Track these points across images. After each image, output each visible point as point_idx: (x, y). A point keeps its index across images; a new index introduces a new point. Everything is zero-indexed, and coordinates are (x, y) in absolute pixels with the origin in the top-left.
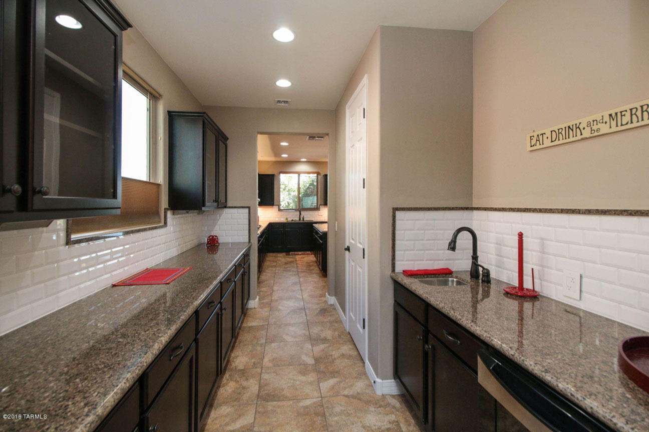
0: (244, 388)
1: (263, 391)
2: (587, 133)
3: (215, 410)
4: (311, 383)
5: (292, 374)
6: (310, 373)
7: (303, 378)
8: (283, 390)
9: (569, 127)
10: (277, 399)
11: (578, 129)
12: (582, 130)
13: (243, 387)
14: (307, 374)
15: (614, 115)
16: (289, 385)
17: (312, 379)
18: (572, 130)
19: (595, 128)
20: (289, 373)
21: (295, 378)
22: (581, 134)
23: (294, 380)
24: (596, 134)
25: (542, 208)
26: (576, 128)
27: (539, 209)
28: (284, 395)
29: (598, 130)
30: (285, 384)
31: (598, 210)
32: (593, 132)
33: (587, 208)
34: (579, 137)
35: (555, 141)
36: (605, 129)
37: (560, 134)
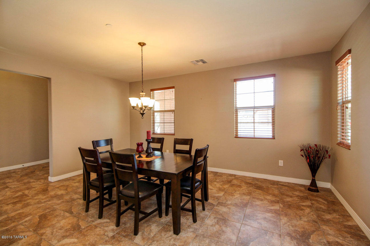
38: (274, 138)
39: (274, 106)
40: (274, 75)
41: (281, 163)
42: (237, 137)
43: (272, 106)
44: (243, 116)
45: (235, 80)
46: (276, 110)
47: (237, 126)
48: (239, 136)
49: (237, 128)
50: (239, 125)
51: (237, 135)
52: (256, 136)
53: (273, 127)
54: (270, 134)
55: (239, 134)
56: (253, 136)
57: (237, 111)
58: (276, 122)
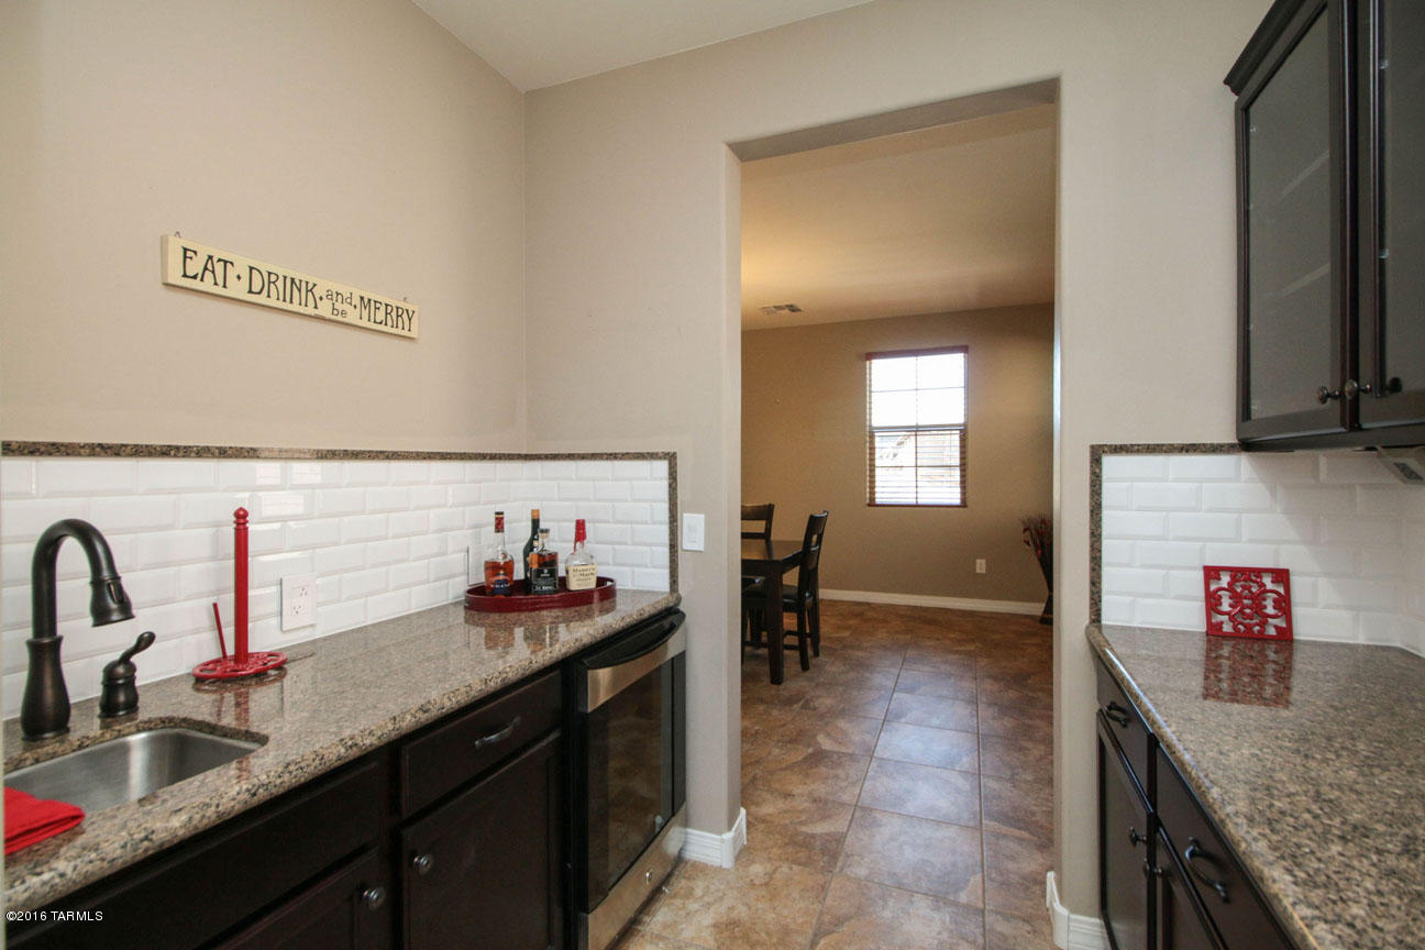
2: (325, 309)
9: (293, 280)
11: (310, 294)
12: (318, 300)
15: (366, 301)
18: (299, 290)
19: (338, 306)
22: (316, 307)
24: (339, 318)
25: (228, 445)
26: (307, 291)
27: (217, 448)
29: (343, 313)
31: (346, 451)
32: (335, 312)
33: (330, 448)
34: (310, 310)
35: (259, 293)
36: (352, 316)
37: (272, 285)
38: (964, 504)
39: (965, 425)
40: (964, 349)
41: (981, 566)
42: (872, 504)
43: (960, 425)
45: (870, 356)
46: (970, 435)
47: (872, 476)
48: (878, 501)
49: (872, 482)
50: (878, 472)
51: (872, 498)
52: (921, 501)
53: (963, 476)
54: (954, 497)
55: (877, 495)
56: (913, 501)
57: (872, 437)
58: (970, 465)
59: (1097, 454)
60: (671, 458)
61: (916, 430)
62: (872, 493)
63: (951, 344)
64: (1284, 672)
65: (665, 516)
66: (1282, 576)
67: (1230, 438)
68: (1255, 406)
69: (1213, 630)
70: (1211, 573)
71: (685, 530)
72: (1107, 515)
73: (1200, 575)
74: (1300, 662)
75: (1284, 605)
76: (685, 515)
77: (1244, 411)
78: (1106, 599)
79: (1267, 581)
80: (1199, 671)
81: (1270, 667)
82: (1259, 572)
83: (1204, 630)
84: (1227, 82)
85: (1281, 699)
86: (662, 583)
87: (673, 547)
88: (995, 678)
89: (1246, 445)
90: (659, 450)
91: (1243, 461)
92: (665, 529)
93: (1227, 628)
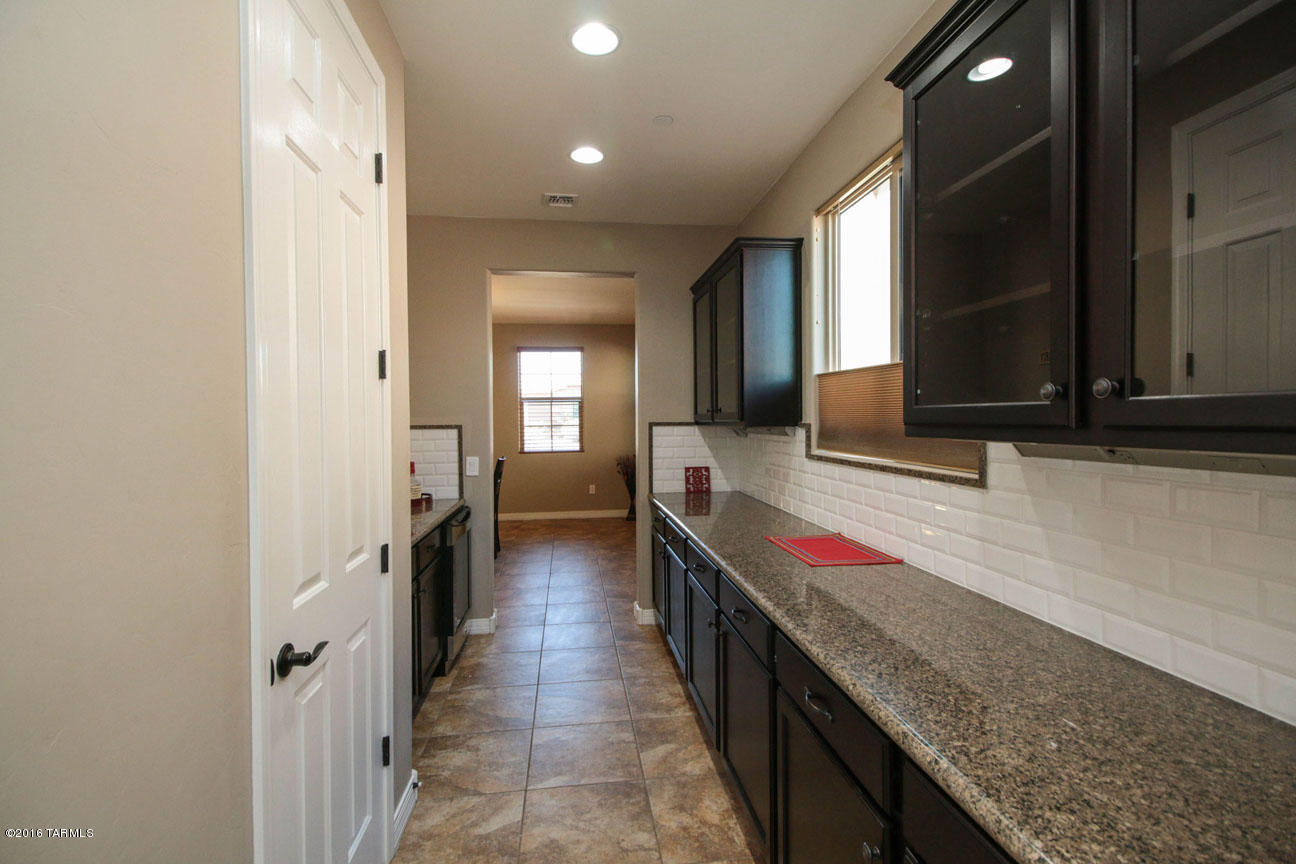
0: (682, 809)
1: (640, 802)
3: (709, 768)
4: (539, 819)
5: (583, 847)
6: (536, 848)
7: (557, 833)
8: (600, 805)
10: (610, 786)
13: (685, 811)
14: (546, 846)
16: (588, 816)
17: (536, 831)
20: (589, 849)
21: (574, 835)
23: (577, 828)
28: (597, 794)
30: (596, 819)
38: (582, 450)
39: (581, 398)
40: (581, 349)
41: (592, 489)
42: (522, 452)
43: (578, 398)
44: (531, 414)
45: (520, 349)
46: (585, 405)
47: (522, 433)
48: (526, 450)
49: (522, 436)
50: (526, 430)
51: (522, 448)
52: (555, 449)
53: (581, 432)
54: (576, 447)
55: (525, 446)
56: (549, 449)
57: (522, 404)
58: (585, 425)
59: (651, 425)
60: (459, 428)
61: (552, 400)
62: (523, 445)
63: (572, 345)
64: (708, 503)
65: (456, 459)
66: (707, 469)
67: (693, 421)
68: (698, 410)
69: (688, 489)
70: (687, 469)
71: (468, 466)
72: (654, 449)
73: (684, 471)
74: (714, 499)
75: (708, 479)
76: (468, 458)
77: (696, 412)
78: (655, 483)
79: (703, 471)
80: (684, 506)
81: (704, 503)
82: (701, 468)
83: (684, 491)
84: (692, 289)
85: (708, 513)
86: (455, 494)
87: (461, 474)
88: (605, 549)
89: (697, 423)
90: (453, 424)
91: (696, 430)
92: (456, 465)
93: (692, 489)
